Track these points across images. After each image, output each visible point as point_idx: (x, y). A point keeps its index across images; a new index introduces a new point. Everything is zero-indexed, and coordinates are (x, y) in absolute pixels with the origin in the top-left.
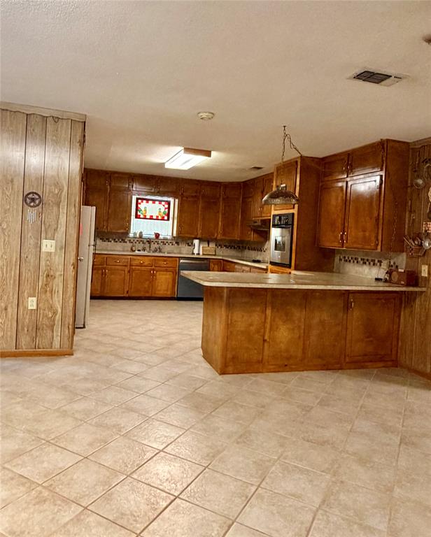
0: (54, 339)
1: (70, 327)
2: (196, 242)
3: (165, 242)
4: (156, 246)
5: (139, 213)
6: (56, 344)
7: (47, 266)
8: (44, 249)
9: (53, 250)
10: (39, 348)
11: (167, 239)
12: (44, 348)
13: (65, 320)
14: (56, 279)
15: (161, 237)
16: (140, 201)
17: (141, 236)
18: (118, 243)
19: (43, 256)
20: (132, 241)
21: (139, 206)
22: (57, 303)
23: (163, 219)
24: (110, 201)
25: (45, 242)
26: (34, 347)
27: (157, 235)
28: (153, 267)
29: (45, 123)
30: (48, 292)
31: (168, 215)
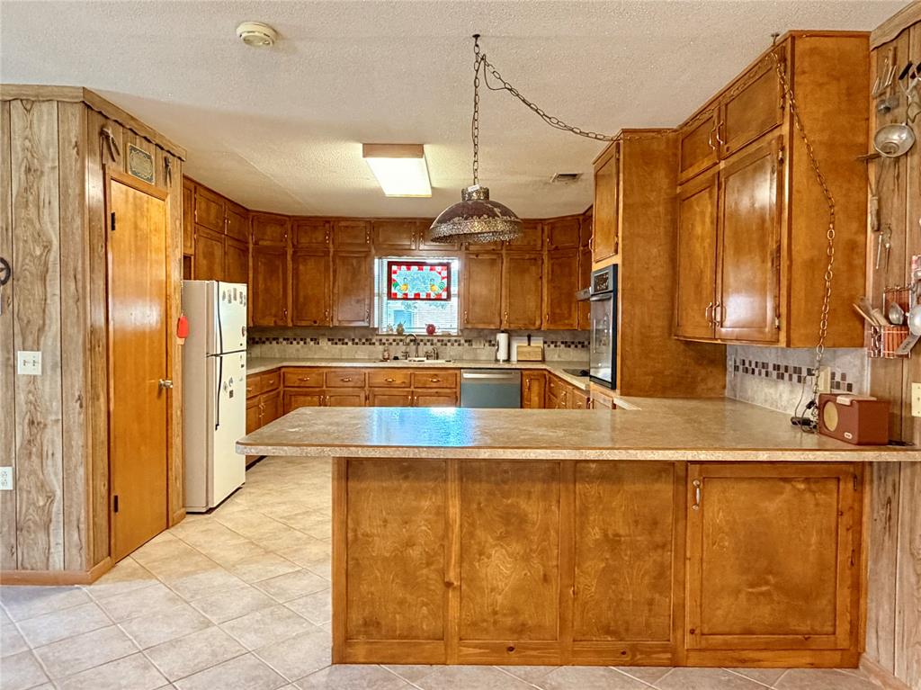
0: (52, 550)
1: (82, 526)
2: (502, 338)
3: (446, 340)
4: (429, 348)
5: (393, 291)
6: (57, 561)
7: (28, 402)
8: (21, 370)
9: (37, 371)
10: (24, 568)
11: (449, 335)
12: (32, 569)
13: (70, 513)
14: (48, 430)
15: (438, 332)
16: (394, 268)
17: (400, 333)
18: (360, 347)
19: (21, 383)
20: (384, 341)
21: (394, 276)
22: (52, 477)
23: (439, 298)
24: (335, 271)
25: (21, 355)
26: (14, 565)
27: (431, 330)
28: (412, 389)
29: (7, 115)
30: (34, 457)
31: (448, 290)
